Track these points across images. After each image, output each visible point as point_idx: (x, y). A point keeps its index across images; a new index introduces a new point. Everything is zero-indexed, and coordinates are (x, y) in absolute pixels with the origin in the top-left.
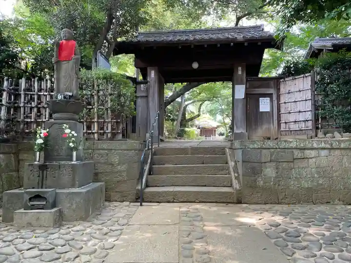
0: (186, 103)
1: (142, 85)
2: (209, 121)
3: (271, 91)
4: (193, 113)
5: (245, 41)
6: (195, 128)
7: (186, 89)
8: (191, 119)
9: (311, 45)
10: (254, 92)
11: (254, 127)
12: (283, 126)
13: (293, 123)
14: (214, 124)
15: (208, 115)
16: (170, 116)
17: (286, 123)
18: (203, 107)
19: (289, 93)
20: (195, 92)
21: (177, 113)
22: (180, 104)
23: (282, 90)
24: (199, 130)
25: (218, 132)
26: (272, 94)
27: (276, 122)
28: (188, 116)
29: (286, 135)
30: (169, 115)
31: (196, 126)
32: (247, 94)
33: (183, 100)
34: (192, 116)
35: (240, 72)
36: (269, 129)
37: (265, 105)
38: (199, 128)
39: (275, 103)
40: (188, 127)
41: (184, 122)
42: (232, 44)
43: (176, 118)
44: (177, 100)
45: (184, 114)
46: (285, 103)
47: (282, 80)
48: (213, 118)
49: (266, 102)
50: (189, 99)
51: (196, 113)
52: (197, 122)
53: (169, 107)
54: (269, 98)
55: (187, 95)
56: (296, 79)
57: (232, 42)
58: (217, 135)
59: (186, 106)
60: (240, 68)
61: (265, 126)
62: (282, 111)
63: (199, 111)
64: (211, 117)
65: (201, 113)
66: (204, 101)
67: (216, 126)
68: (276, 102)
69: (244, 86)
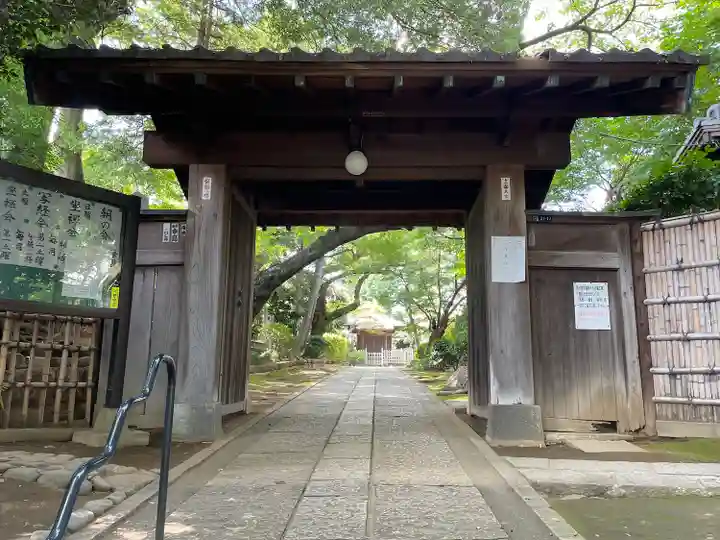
0: (328, 276)
1: (167, 226)
2: (378, 316)
3: (613, 260)
4: (343, 300)
5: (551, 72)
6: (346, 331)
7: (327, 244)
8: (339, 314)
9: (700, 127)
10: (556, 263)
11: (558, 384)
12: (661, 383)
13: (701, 378)
14: (389, 323)
15: (375, 304)
16: (288, 307)
17: (673, 375)
18: (364, 287)
19: (680, 269)
20: (347, 253)
21: (306, 299)
22: (313, 278)
23: (652, 258)
24: (355, 335)
25: (395, 340)
26: (616, 270)
27: (634, 371)
28: (330, 308)
29: (675, 417)
30: (287, 302)
31: (349, 327)
32: (531, 269)
33: (321, 270)
34: (341, 307)
35: (506, 194)
36: (610, 394)
37: (592, 308)
38: (354, 332)
39: (628, 301)
40: (330, 331)
41: (322, 320)
42: (501, 79)
43: (302, 310)
44: (306, 268)
45: (321, 303)
46: (665, 303)
47: (649, 226)
48: (385, 311)
49: (594, 298)
50: (335, 269)
51: (350, 300)
52: (350, 318)
53: (287, 285)
54: (605, 286)
55: (329, 259)
56: (702, 222)
57: (501, 73)
58: (394, 347)
59: (328, 282)
60: (505, 181)
61: (597, 383)
62: (657, 329)
63: (357, 297)
64: (381, 308)
65: (361, 299)
66: (367, 273)
67: (393, 328)
68: (630, 298)
69: (522, 240)
